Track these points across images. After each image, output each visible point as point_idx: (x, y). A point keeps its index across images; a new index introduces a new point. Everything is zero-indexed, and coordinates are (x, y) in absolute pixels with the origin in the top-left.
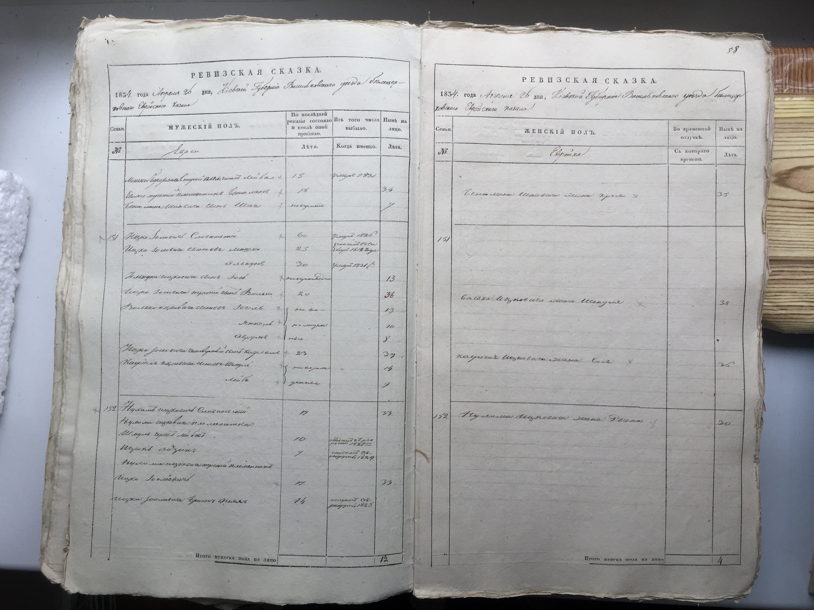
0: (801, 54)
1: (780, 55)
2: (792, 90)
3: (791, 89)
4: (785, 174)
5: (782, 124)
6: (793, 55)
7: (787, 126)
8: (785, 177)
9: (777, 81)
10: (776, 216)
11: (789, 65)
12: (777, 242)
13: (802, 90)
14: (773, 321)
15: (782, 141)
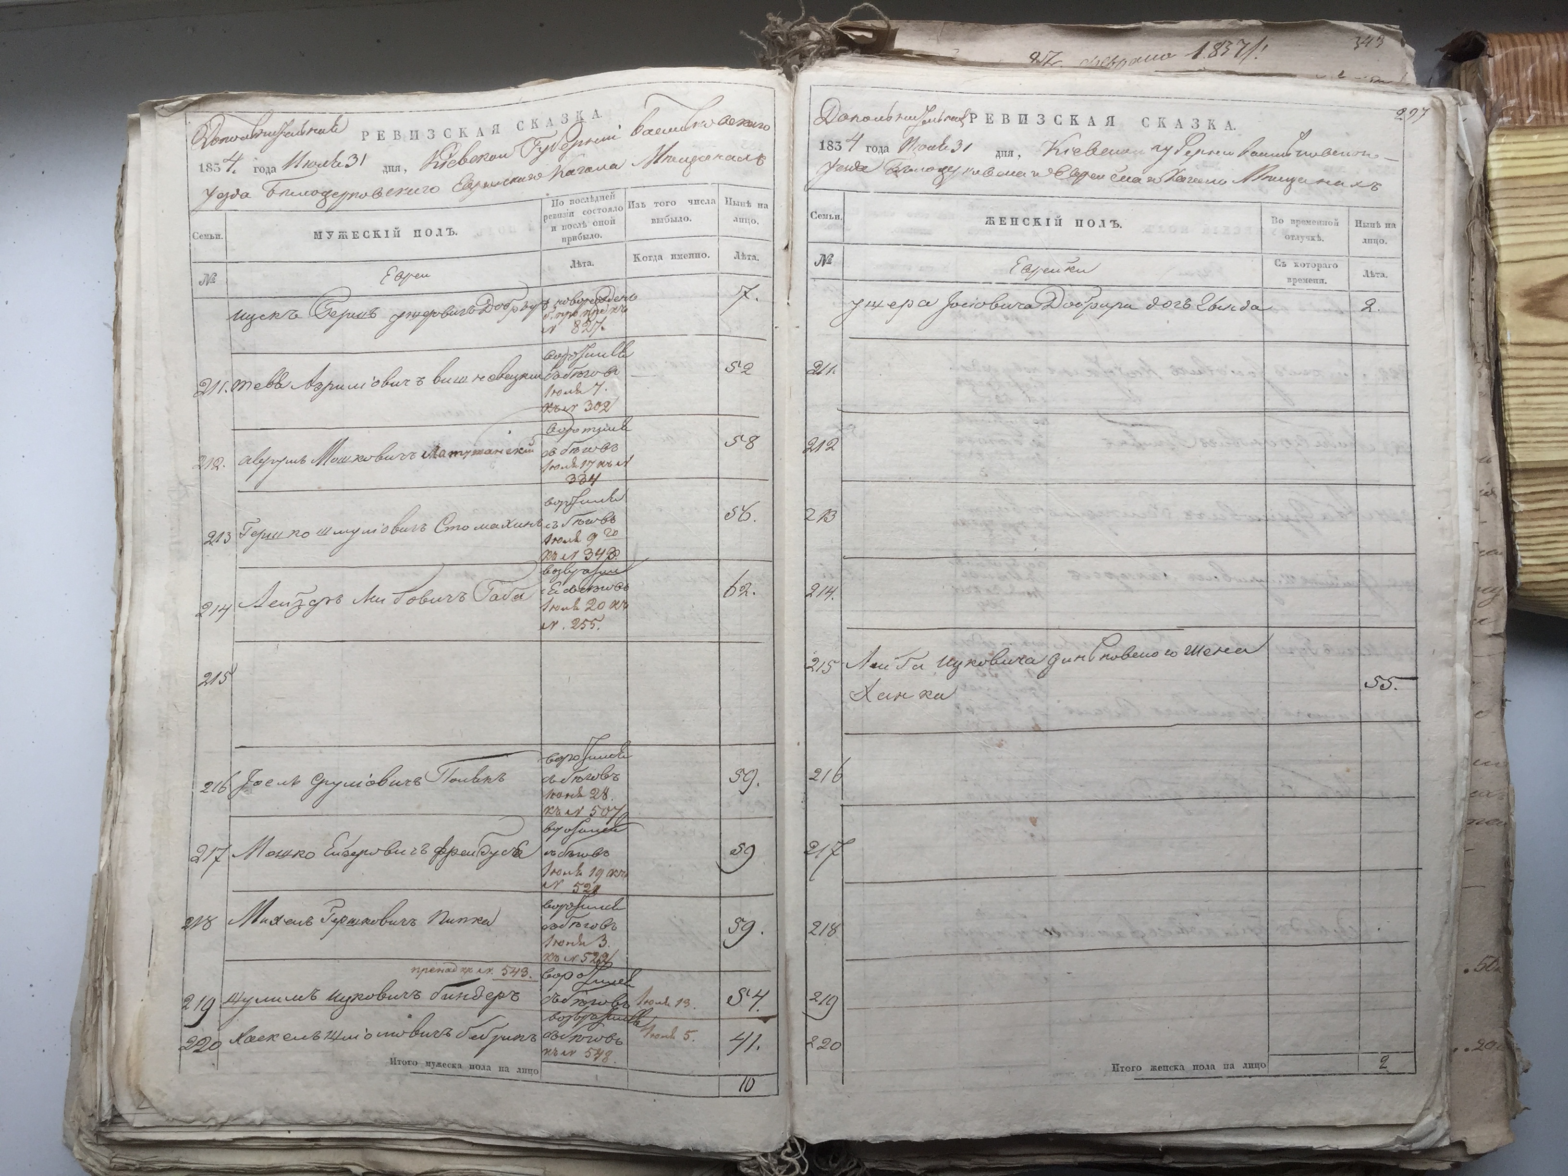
0: (1553, 46)
1: (1511, 50)
2: (1542, 119)
3: (1540, 116)
4: (1544, 290)
5: (1528, 190)
6: (1537, 48)
7: (1540, 192)
8: (1544, 298)
9: (1512, 102)
10: (1535, 378)
11: (1531, 67)
12: (1540, 432)
13: (1562, 118)
14: (1546, 597)
15: (1531, 224)
